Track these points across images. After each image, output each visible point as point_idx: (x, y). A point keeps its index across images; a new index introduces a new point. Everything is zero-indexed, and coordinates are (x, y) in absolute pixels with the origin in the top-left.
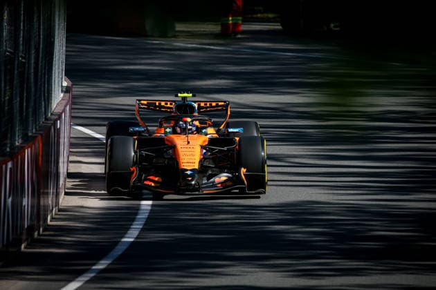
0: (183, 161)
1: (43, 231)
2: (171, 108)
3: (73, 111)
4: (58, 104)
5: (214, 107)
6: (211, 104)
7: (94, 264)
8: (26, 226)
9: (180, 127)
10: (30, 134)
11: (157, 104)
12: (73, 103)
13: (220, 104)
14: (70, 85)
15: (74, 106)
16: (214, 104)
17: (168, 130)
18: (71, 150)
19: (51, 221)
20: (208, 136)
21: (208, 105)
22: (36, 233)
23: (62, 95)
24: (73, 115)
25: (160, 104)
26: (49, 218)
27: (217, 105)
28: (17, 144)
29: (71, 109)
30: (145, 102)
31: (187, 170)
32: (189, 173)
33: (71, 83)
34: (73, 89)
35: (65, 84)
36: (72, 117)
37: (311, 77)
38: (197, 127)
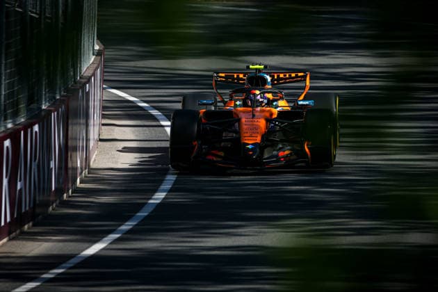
0: (246, 135)
1: (72, 193)
2: (244, 80)
3: (105, 74)
4: (88, 68)
5: (293, 78)
6: (290, 75)
7: (120, 225)
8: (53, 189)
9: (251, 100)
10: (58, 97)
11: (235, 76)
12: (105, 67)
13: (300, 74)
14: (101, 48)
15: (106, 70)
16: (293, 75)
17: (238, 103)
18: (103, 112)
19: (80, 183)
20: (279, 109)
21: (287, 76)
22: (65, 195)
23: (93, 58)
24: (105, 78)
25: (238, 76)
26: (78, 180)
27: (297, 76)
28: (44, 107)
29: (103, 72)
30: (223, 75)
31: (248, 144)
32: (250, 147)
33: (103, 46)
34: (105, 53)
35: (97, 47)
36: (105, 81)
37: (346, 38)
38: (268, 99)
